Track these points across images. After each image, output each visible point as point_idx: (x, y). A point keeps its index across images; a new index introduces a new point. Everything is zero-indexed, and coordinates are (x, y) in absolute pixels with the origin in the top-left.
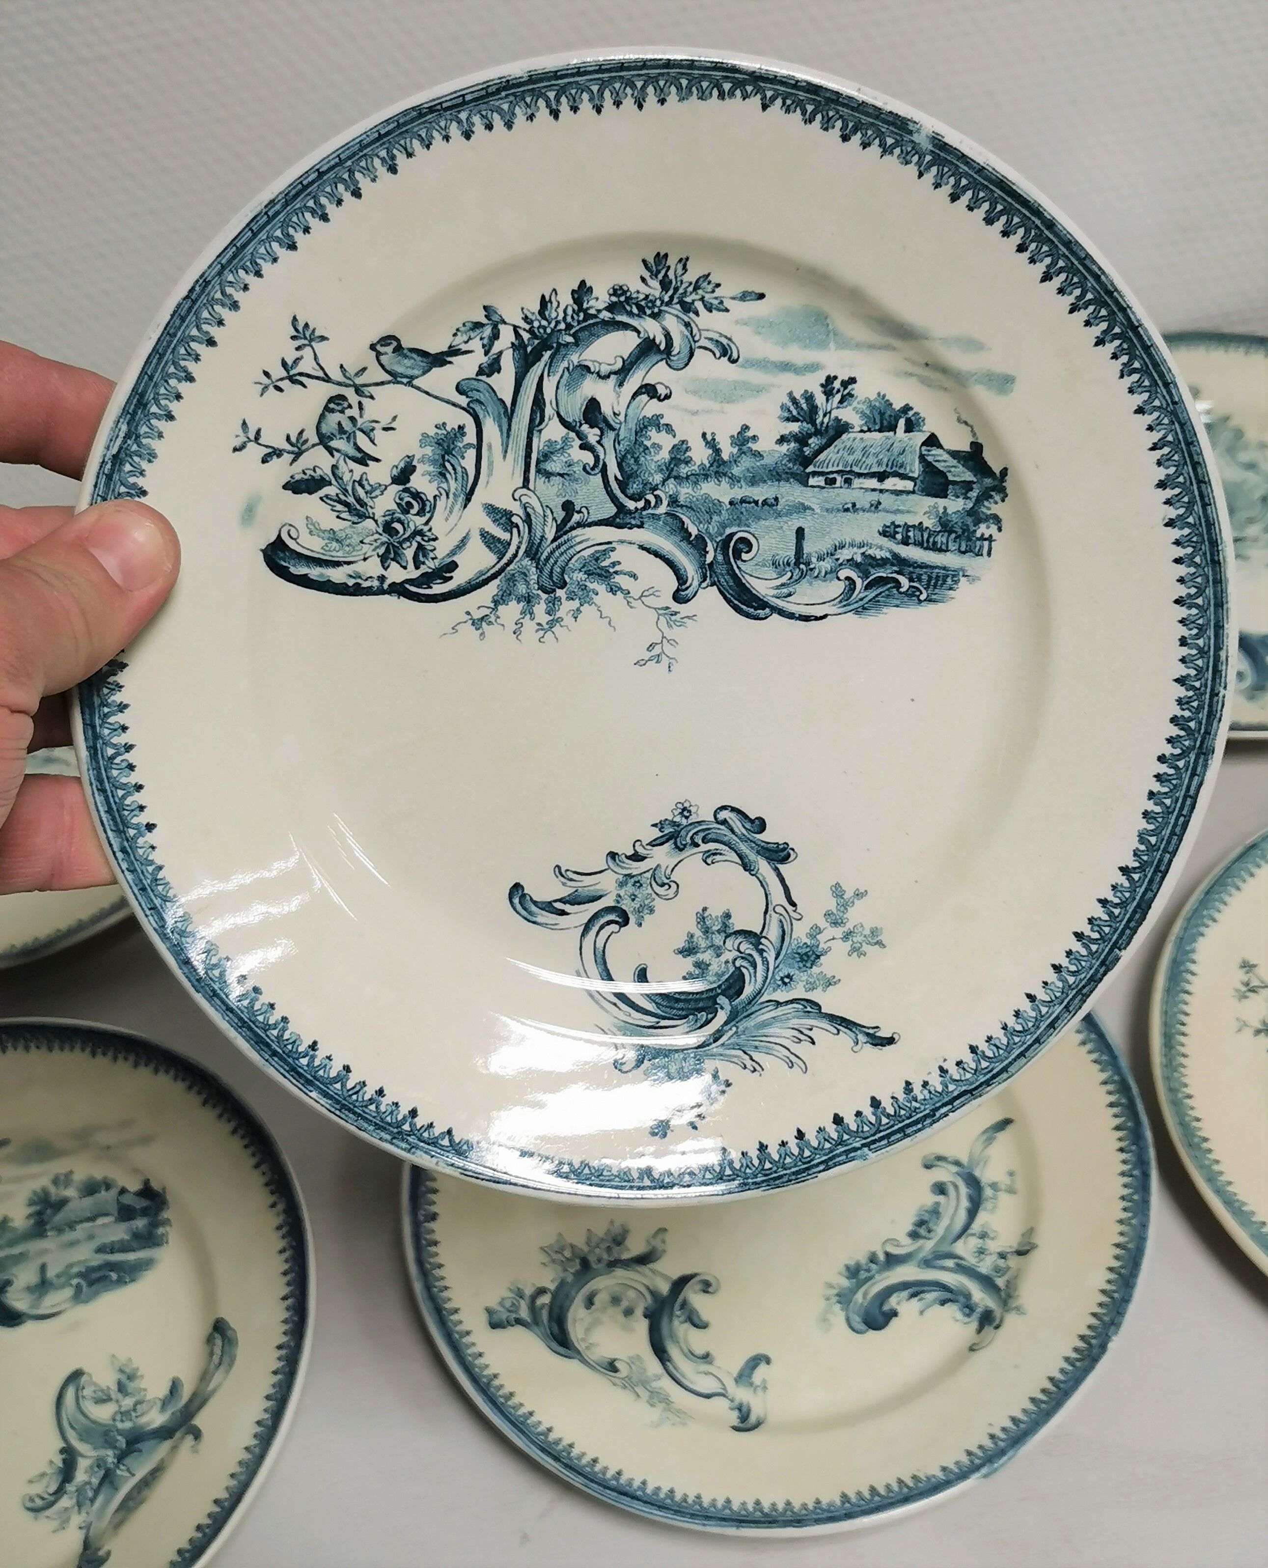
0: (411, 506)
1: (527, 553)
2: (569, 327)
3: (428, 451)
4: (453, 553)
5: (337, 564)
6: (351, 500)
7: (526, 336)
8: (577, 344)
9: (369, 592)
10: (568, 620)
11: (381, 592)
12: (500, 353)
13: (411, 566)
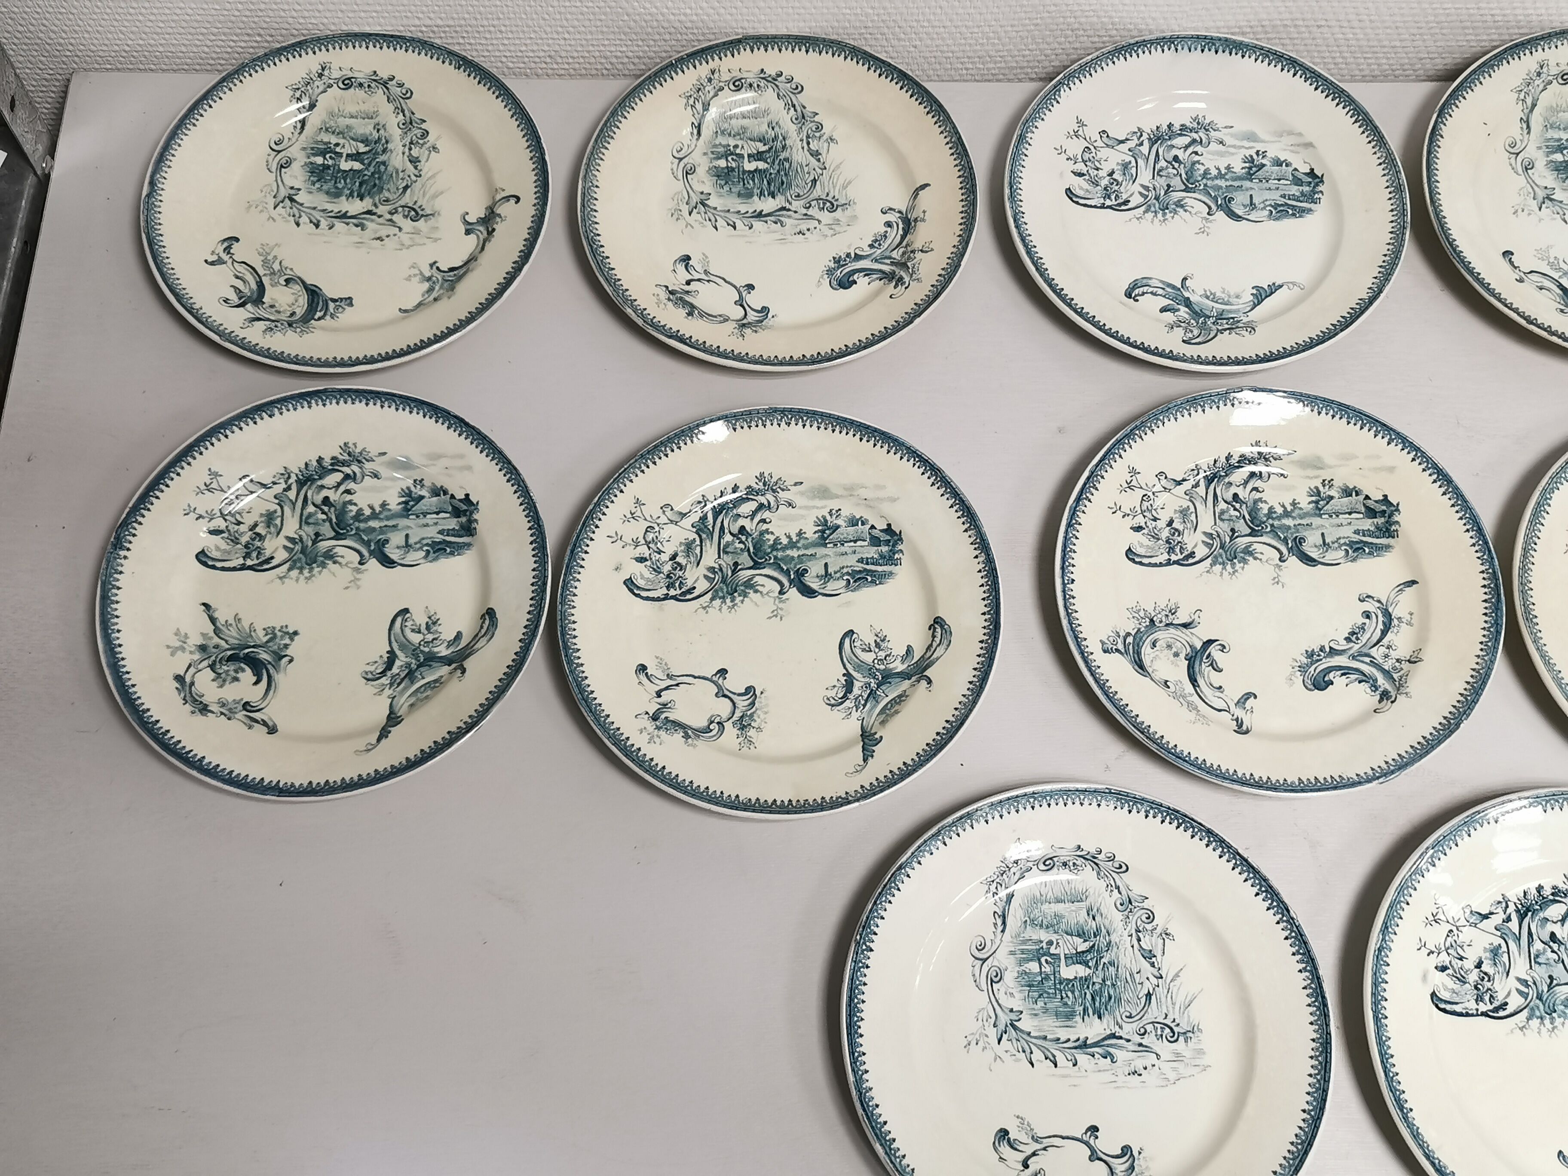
0: (1483, 978)
1: (1537, 998)
2: (1537, 902)
3: (1488, 954)
4: (1506, 998)
5: (1457, 1003)
6: (1459, 976)
7: (1520, 906)
8: (1541, 909)
9: (1472, 1015)
10: (1560, 1027)
11: (1477, 1015)
12: (1510, 914)
13: (1488, 1003)
